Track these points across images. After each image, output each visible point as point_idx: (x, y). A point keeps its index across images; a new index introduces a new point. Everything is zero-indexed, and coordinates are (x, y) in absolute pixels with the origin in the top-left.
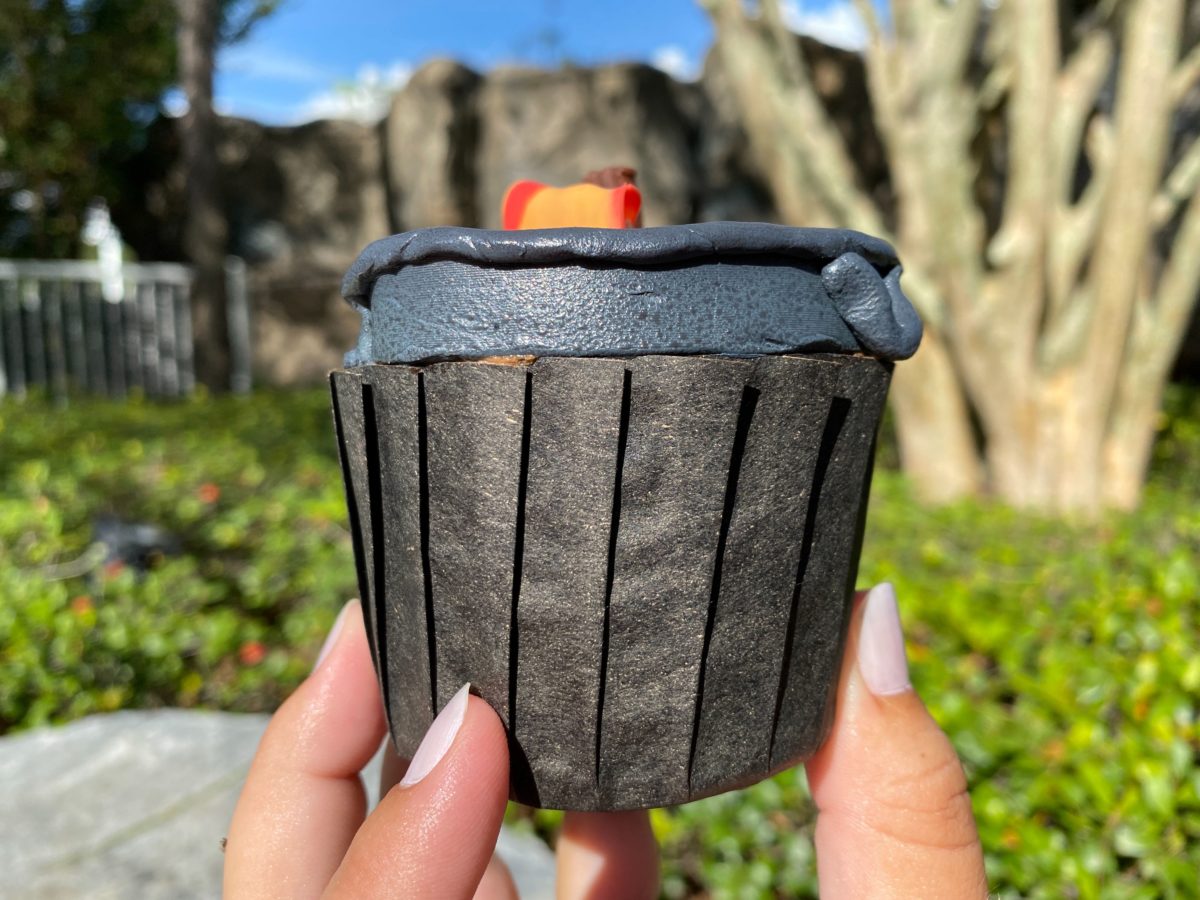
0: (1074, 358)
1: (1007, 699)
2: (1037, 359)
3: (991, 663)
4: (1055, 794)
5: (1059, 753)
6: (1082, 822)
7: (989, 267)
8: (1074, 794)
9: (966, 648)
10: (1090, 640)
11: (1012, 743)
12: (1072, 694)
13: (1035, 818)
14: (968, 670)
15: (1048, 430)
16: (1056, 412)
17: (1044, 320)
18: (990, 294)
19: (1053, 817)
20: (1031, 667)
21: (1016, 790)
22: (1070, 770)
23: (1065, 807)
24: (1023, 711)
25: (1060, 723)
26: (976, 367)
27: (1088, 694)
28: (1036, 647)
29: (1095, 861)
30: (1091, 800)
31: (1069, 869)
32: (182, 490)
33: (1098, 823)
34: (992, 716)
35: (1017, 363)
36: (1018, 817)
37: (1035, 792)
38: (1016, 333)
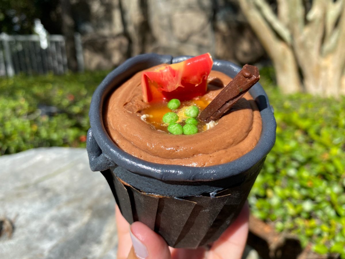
0: (333, 51)
1: (311, 142)
2: (321, 51)
3: (305, 132)
4: (325, 169)
5: (327, 156)
6: (333, 177)
7: (306, 22)
8: (331, 168)
9: (297, 128)
10: (337, 126)
11: (312, 154)
12: (331, 140)
13: (318, 176)
14: (299, 135)
15: (323, 74)
16: (326, 68)
17: (323, 39)
18: (307, 31)
19: (324, 176)
20: (318, 133)
21: (312, 169)
22: (330, 162)
23: (328, 173)
24: (316, 146)
25: (327, 149)
26: (301, 54)
27: (337, 140)
28: (321, 128)
29: (337, 189)
30: (336, 170)
31: (328, 191)
32: (63, 97)
33: (338, 177)
34: (305, 147)
35: (314, 53)
36: (312, 176)
37: (318, 168)
38: (314, 44)
